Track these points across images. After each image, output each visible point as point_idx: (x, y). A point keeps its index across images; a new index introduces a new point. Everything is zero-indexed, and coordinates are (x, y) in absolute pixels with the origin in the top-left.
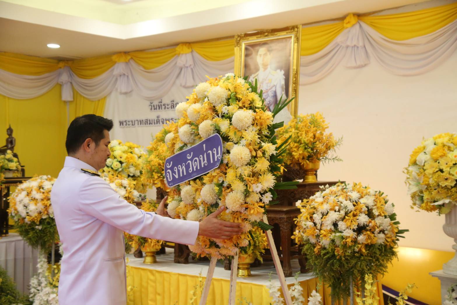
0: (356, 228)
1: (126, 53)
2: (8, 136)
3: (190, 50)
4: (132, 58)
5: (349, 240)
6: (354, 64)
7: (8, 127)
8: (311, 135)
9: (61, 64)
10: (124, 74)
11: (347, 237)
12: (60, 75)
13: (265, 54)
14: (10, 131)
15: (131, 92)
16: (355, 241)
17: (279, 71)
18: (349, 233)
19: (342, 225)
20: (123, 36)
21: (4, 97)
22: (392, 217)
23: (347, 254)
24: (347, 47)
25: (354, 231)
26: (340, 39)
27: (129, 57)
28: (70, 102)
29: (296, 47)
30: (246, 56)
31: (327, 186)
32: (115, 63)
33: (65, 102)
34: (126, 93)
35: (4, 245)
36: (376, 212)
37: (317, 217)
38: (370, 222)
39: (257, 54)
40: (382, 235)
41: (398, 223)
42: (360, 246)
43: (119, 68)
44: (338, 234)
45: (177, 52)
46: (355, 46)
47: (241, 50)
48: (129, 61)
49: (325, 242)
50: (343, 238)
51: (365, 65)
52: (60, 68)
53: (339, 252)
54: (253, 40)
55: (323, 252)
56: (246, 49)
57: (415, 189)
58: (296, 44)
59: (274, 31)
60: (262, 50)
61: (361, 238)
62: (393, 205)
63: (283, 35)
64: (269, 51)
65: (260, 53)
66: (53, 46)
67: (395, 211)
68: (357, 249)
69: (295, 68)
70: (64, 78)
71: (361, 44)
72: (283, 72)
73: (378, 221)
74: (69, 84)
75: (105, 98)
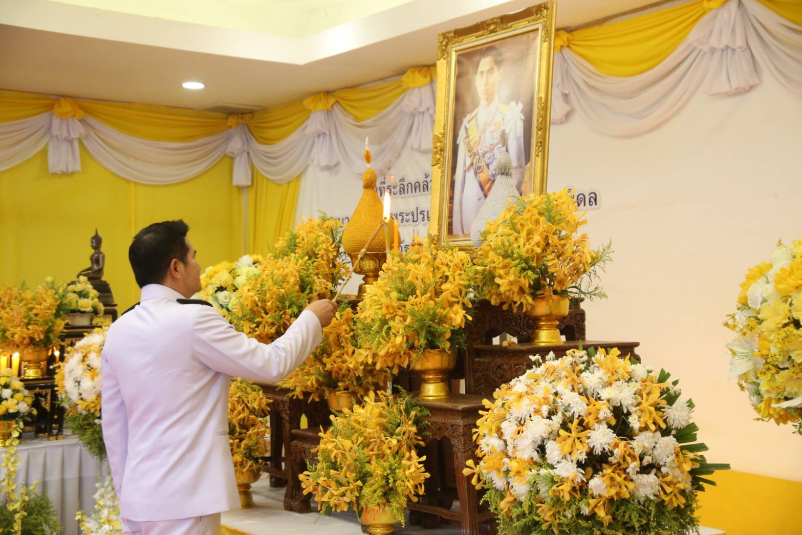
0: (583, 457)
1: (328, 93)
2: (93, 251)
3: (428, 79)
4: (337, 102)
5: (566, 487)
6: (724, 87)
7: (93, 234)
8: (537, 238)
9: (232, 121)
10: (325, 133)
11: (562, 481)
12: (229, 139)
13: (490, 71)
14: (97, 242)
15: (337, 165)
16: (582, 490)
17: (513, 104)
18: (568, 471)
19: (553, 451)
20: (301, 59)
21: (128, 181)
22: (685, 434)
23: (563, 520)
24: (713, 50)
25: (579, 464)
26: (694, 35)
27: (332, 101)
28: (247, 187)
29: (545, 51)
30: (459, 76)
31: (551, 354)
32: (310, 112)
33: (240, 189)
34: (328, 168)
35: (60, 450)
36: (634, 422)
37: (509, 428)
38: (616, 445)
39: (476, 72)
40: (651, 478)
41: (702, 447)
42: (592, 502)
43: (316, 122)
44: (543, 472)
45: (405, 86)
46: (727, 47)
47: (449, 64)
48: (332, 106)
49: (520, 489)
50: (553, 481)
51: (752, 88)
52: (231, 127)
53: (545, 514)
54: (470, 42)
55: (516, 512)
56: (459, 62)
57: (744, 366)
58: (545, 45)
59: (506, 20)
60: (485, 63)
61: (597, 484)
62: (690, 404)
63: (521, 26)
64: (498, 62)
65: (480, 69)
66: (193, 86)
67: (695, 417)
68: (586, 511)
69: (543, 95)
70: (236, 144)
71: (739, 42)
72: (520, 106)
73: (641, 442)
74: (245, 154)
75: (299, 177)
